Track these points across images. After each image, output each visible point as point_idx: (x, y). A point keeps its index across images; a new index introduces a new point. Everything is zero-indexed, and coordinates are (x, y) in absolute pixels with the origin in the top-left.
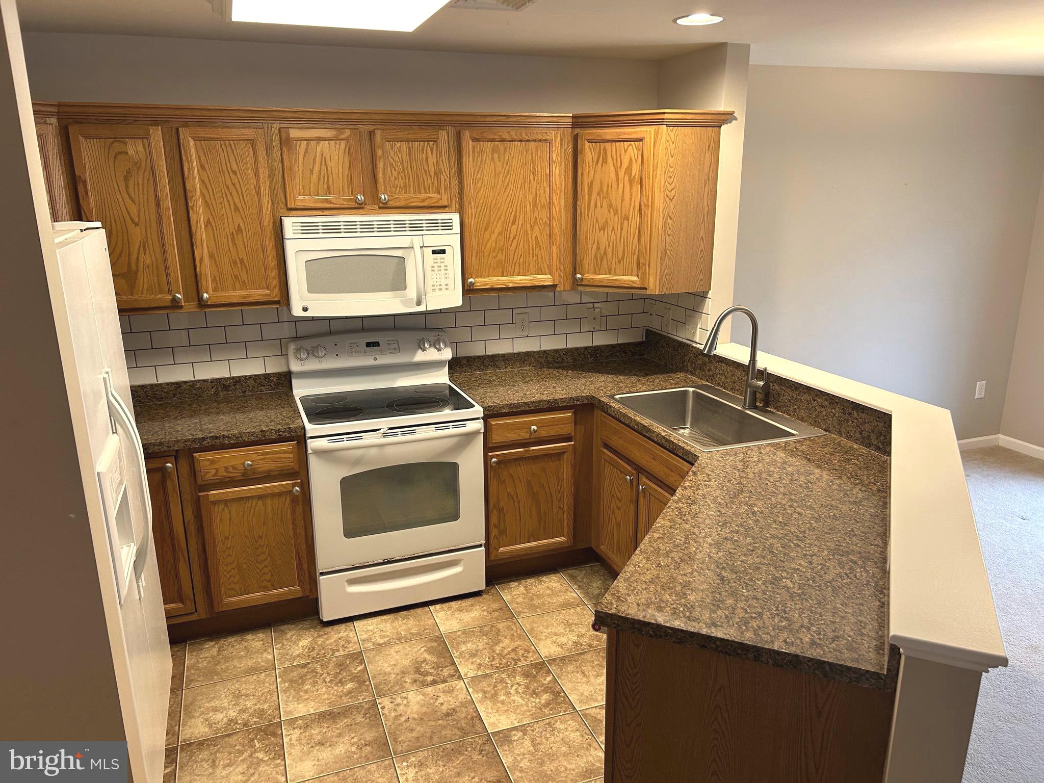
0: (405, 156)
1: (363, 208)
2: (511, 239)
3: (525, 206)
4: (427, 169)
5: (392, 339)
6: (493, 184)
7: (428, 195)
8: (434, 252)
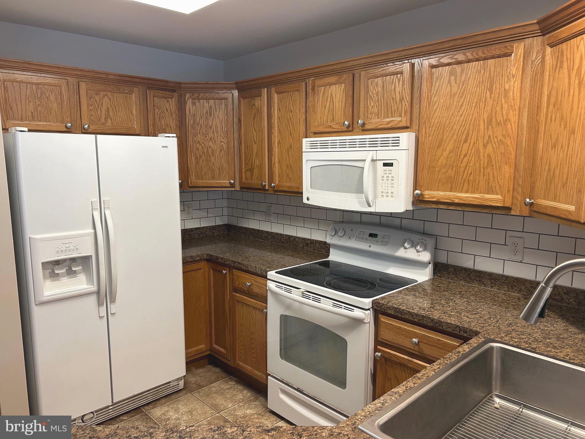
0: (380, 89)
1: (352, 131)
2: (462, 157)
3: (479, 125)
4: (394, 97)
5: (387, 234)
6: (448, 105)
7: (392, 119)
8: (385, 165)
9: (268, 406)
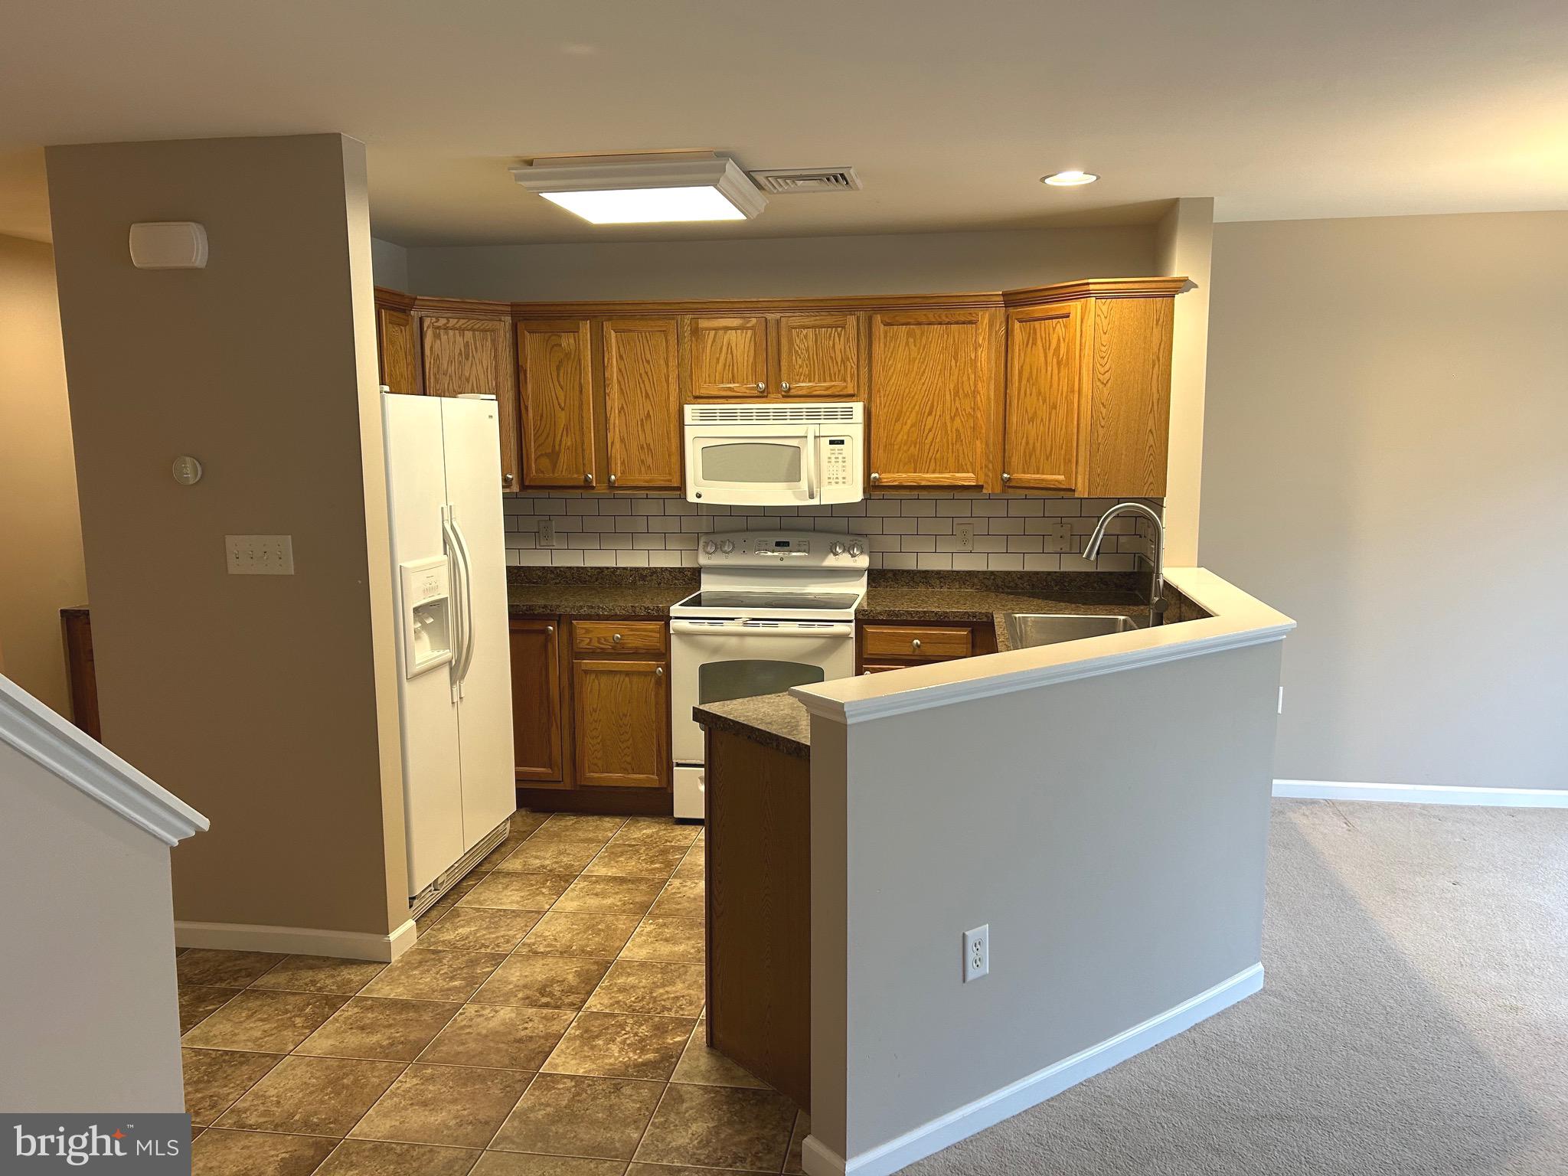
0: (810, 343)
1: (767, 397)
2: (926, 431)
3: (945, 395)
4: (833, 356)
5: (805, 540)
6: (907, 372)
7: (833, 383)
8: (832, 442)
9: (677, 815)
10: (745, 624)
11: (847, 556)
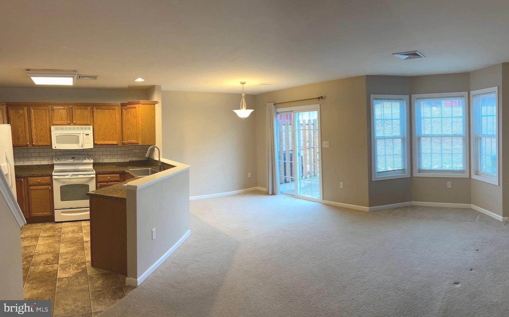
1: (70, 124)
2: (106, 132)
3: (109, 125)
4: (85, 116)
5: (78, 156)
6: (101, 120)
7: (85, 122)
8: (86, 135)
9: (56, 221)
10: (71, 176)
11: (88, 160)
